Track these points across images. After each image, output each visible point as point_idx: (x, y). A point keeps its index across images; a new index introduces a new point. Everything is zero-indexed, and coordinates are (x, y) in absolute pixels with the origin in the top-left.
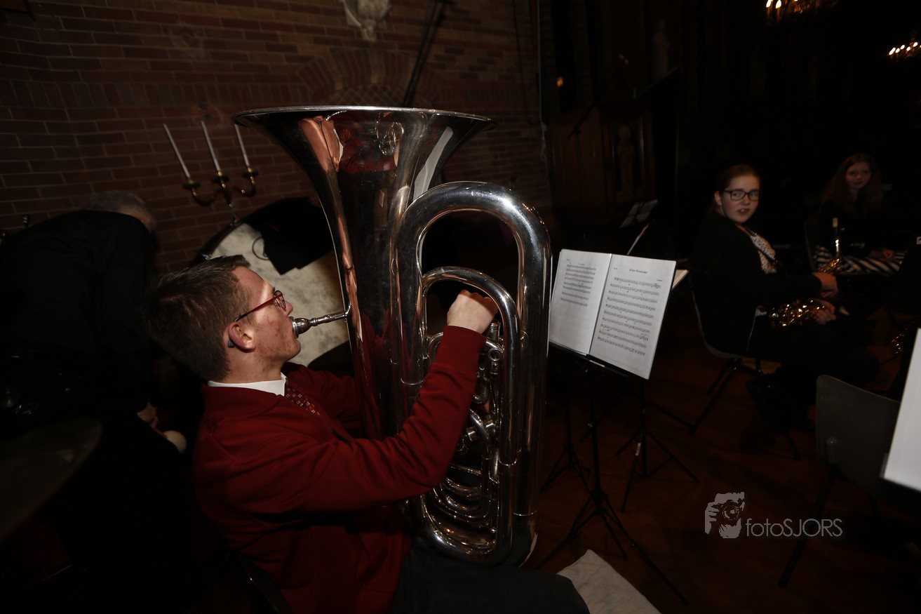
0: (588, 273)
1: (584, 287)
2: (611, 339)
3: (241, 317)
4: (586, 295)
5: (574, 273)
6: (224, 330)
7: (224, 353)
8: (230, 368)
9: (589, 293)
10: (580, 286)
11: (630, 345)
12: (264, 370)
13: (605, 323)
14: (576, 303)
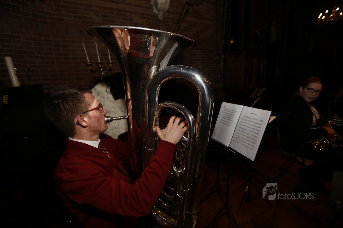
0: (233, 113)
1: (230, 118)
2: (239, 141)
3: (84, 113)
4: (231, 122)
5: (227, 112)
6: (75, 117)
7: (74, 126)
8: (76, 133)
9: (232, 121)
10: (228, 118)
11: (247, 145)
12: (90, 136)
13: (237, 134)
14: (226, 124)
